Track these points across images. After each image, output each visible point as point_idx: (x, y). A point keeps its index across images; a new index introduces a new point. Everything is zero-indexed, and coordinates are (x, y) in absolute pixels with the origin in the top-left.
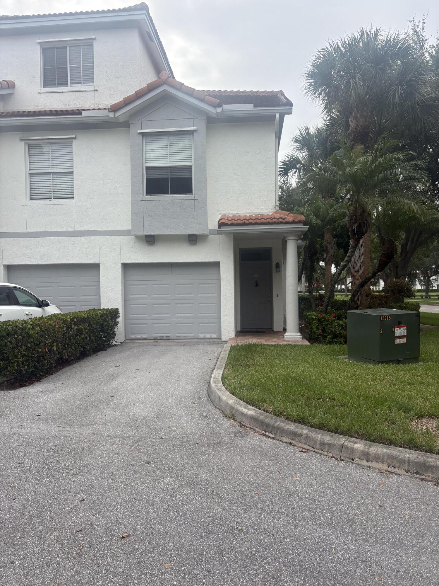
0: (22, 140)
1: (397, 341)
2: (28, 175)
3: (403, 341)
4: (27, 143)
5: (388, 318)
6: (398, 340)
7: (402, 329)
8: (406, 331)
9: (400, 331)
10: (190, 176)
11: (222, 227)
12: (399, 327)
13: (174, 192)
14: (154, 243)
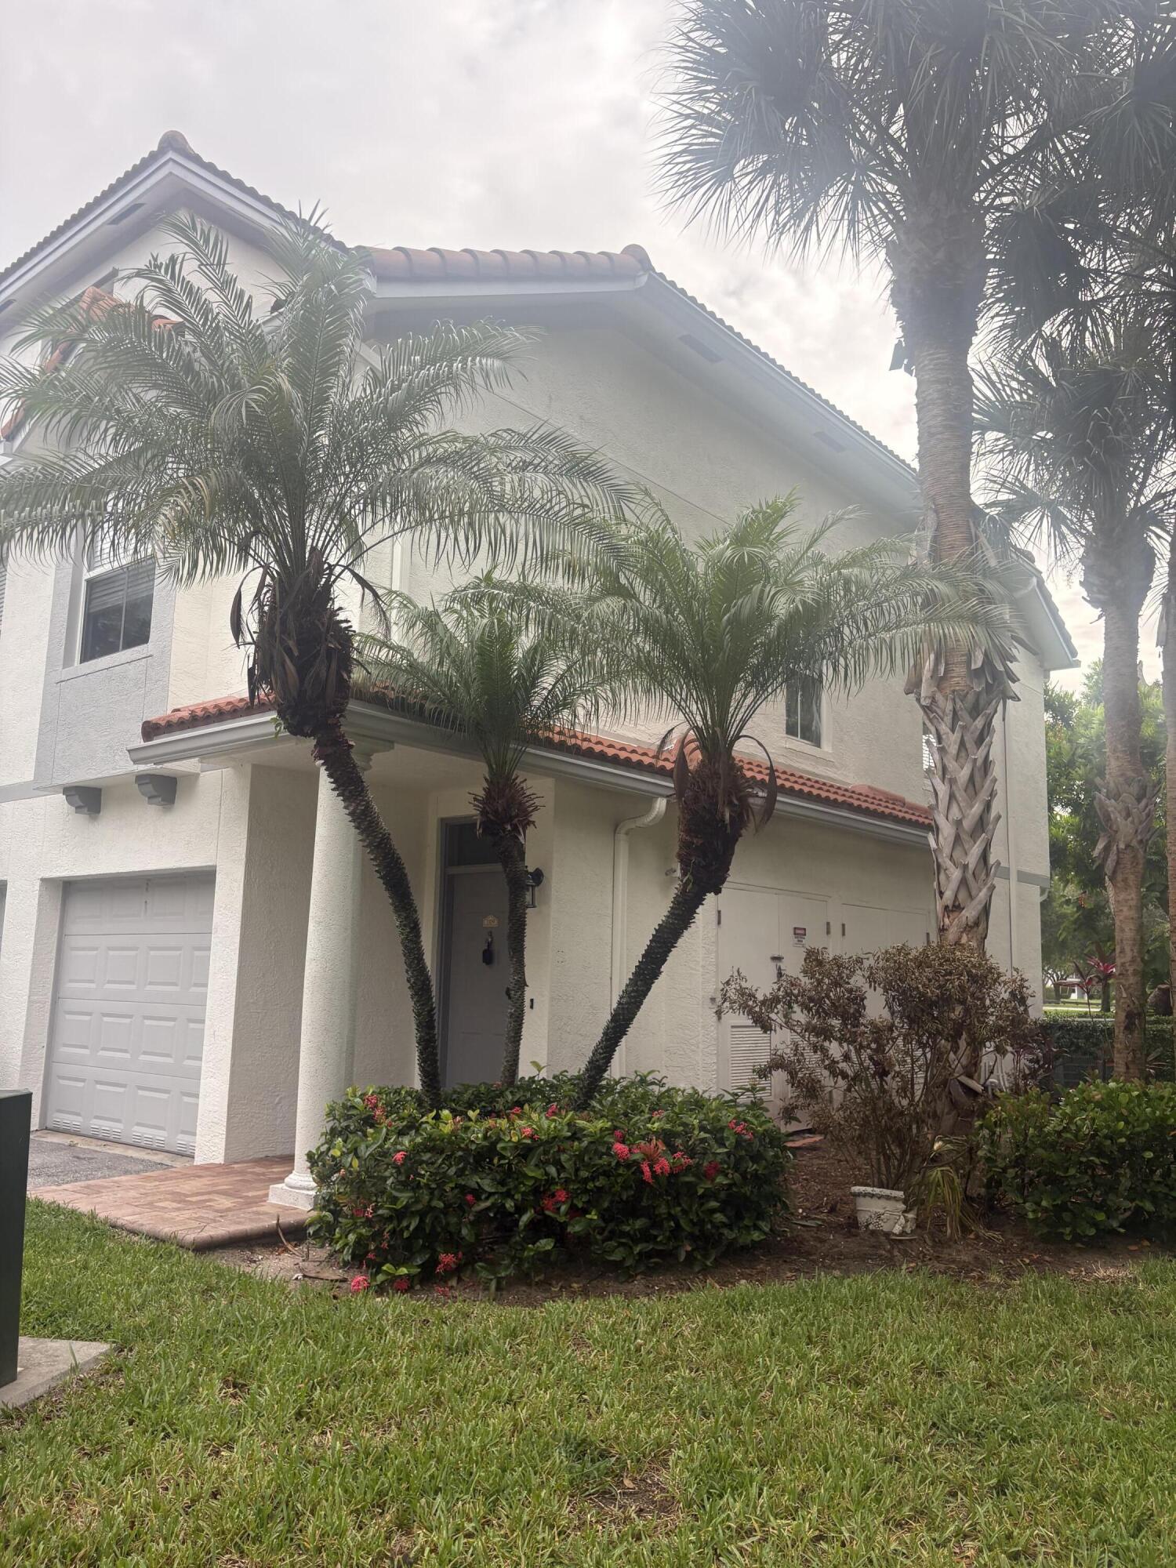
14: (99, 812)
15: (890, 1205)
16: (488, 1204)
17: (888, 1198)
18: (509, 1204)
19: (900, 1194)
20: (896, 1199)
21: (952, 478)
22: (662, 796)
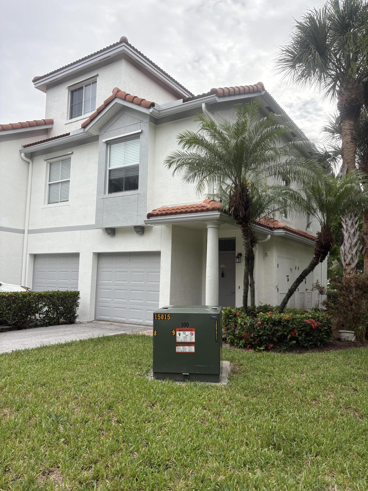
0: (45, 160)
1: (180, 349)
2: (48, 186)
3: (189, 350)
4: (48, 162)
5: (167, 317)
6: (181, 347)
7: (188, 333)
8: (194, 336)
9: (185, 336)
10: (137, 174)
11: (151, 218)
12: (182, 330)
13: (126, 189)
14: (115, 234)
15: (351, 335)
16: (281, 333)
17: (350, 333)
18: (286, 333)
19: (353, 332)
20: (352, 333)
21: (352, 155)
22: (270, 234)
